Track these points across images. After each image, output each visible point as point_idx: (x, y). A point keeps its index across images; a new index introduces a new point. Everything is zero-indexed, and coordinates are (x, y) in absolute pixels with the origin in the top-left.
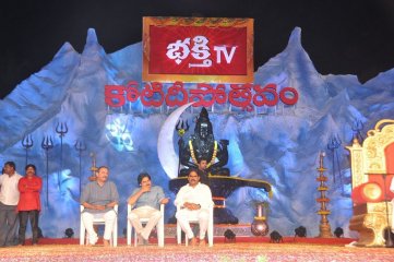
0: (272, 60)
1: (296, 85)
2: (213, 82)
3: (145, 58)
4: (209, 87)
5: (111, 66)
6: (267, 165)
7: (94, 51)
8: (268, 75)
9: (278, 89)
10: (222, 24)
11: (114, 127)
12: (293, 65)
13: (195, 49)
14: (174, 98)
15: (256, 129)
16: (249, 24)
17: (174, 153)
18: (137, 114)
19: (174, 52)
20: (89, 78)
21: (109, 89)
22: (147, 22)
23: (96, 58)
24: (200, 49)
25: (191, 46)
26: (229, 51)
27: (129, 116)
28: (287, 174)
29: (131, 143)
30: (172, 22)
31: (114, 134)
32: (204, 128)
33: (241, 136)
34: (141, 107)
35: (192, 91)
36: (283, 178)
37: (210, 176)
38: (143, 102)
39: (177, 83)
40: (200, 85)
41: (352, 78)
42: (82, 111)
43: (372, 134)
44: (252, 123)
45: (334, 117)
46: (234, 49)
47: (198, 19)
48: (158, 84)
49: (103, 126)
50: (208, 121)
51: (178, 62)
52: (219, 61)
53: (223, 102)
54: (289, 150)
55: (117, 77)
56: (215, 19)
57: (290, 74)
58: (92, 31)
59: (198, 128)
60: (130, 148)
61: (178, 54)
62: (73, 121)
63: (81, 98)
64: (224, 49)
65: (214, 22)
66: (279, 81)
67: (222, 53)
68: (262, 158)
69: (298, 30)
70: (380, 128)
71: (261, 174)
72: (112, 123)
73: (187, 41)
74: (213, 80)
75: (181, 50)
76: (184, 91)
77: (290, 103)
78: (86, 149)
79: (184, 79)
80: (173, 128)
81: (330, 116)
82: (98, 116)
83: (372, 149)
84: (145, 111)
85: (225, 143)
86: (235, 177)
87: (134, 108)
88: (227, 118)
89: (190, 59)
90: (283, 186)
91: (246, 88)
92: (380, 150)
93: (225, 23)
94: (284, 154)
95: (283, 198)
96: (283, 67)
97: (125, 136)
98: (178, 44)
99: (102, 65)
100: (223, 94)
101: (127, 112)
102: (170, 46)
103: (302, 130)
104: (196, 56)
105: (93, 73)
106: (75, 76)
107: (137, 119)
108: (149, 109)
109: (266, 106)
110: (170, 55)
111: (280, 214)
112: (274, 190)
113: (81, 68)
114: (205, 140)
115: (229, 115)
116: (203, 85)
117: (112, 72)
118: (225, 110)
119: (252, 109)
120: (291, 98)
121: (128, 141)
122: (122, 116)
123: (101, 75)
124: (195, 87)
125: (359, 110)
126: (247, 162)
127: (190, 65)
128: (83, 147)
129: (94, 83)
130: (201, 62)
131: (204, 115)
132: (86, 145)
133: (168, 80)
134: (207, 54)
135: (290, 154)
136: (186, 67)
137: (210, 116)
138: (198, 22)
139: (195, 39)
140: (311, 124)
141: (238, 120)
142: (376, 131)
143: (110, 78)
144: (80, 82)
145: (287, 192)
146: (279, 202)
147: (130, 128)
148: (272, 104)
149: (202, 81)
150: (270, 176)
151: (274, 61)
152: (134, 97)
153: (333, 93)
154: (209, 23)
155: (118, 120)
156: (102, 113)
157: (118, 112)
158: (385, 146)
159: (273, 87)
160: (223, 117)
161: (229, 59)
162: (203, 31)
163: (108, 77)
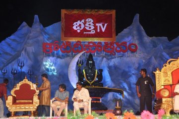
0: (125, 30)
1: (137, 42)
2: (96, 41)
3: (62, 29)
4: (94, 43)
5: (46, 33)
6: (122, 82)
7: (37, 26)
8: (123, 37)
9: (128, 44)
10: (100, 13)
11: (47, 63)
12: (135, 32)
13: (87, 25)
14: (76, 49)
15: (117, 64)
16: (113, 12)
17: (76, 76)
18: (58, 57)
19: (77, 26)
20: (35, 39)
21: (45, 45)
22: (63, 12)
23: (38, 29)
24: (89, 25)
25: (85, 24)
26: (103, 26)
27: (55, 58)
28: (132, 86)
29: (56, 71)
30: (76, 12)
31: (47, 67)
32: (91, 64)
33: (109, 68)
34: (61, 53)
35: (85, 45)
36: (130, 88)
37: (93, 87)
38: (61, 50)
39: (78, 42)
40: (89, 43)
42: (32, 56)
43: (166, 66)
44: (115, 61)
46: (106, 25)
47: (88, 10)
48: (69, 42)
49: (42, 63)
51: (79, 31)
52: (99, 31)
53: (100, 51)
54: (133, 74)
55: (48, 39)
56: (96, 10)
57: (133, 37)
58: (36, 16)
59: (88, 63)
60: (55, 74)
61: (78, 28)
62: (27, 61)
63: (31, 49)
64: (101, 25)
65: (96, 12)
66: (128, 40)
67: (100, 27)
68: (120, 78)
69: (138, 16)
70: (169, 63)
71: (119, 85)
72: (46, 61)
73: (83, 21)
74: (96, 40)
75: (80, 25)
76: (81, 46)
77: (134, 51)
78: (33, 74)
79: (81, 40)
80: (76, 64)
81: (153, 57)
82: (39, 58)
83: (165, 73)
84: (62, 56)
85: (101, 71)
86: (106, 87)
87: (57, 54)
88: (103, 58)
89: (85, 30)
90: (130, 92)
91: (112, 44)
92: (169, 73)
93: (102, 12)
94: (131, 76)
95: (130, 98)
96: (130, 33)
97: (53, 68)
98: (79, 22)
99: (41, 33)
100: (101, 47)
101: (53, 56)
102: (75, 23)
103: (139, 64)
104: (88, 29)
105: (37, 37)
106: (28, 38)
107: (59, 59)
108: (64, 54)
109: (122, 53)
110: (74, 28)
111: (129, 106)
112: (125, 93)
113: (31, 35)
115: (103, 57)
116: (91, 42)
117: (46, 36)
118: (102, 55)
119: (115, 54)
120: (134, 48)
121: (54, 70)
122: (51, 58)
123: (41, 38)
124: (87, 44)
125: (168, 54)
126: (112, 80)
127: (85, 33)
128: (32, 73)
129: (37, 42)
130: (90, 31)
131: (91, 57)
132: (33, 73)
133: (74, 40)
134: (93, 27)
135: (134, 76)
136: (83, 34)
137: (94, 58)
138: (88, 12)
139: (87, 20)
140: (144, 61)
141: (108, 59)
142: (167, 64)
143: (46, 40)
144: (30, 41)
145: (132, 94)
146: (128, 100)
147: (55, 64)
148: (124, 52)
150: (124, 87)
152: (57, 49)
153: (155, 46)
154: (93, 12)
155: (49, 60)
156: (42, 56)
157: (49, 56)
158: (171, 71)
159: (125, 43)
160: (101, 58)
161: (103, 30)
162: (91, 16)
163: (44, 39)
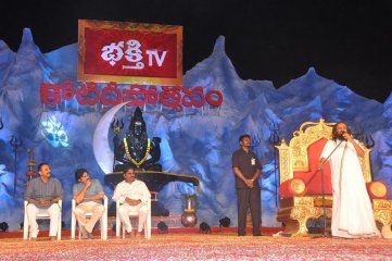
0: (199, 64)
1: (220, 88)
2: (145, 83)
3: (80, 57)
4: (142, 88)
5: (47, 65)
6: (195, 162)
7: (29, 50)
8: (196, 78)
9: (205, 91)
10: (153, 30)
11: (49, 124)
12: (217, 70)
13: (129, 51)
14: (108, 97)
15: (184, 128)
16: (179, 31)
17: (108, 149)
18: (72, 111)
19: (109, 54)
20: (25, 76)
21: (44, 87)
22: (83, 24)
23: (32, 57)
24: (134, 52)
25: (124, 49)
26: (160, 55)
27: (65, 113)
28: (213, 169)
29: (67, 140)
30: (107, 25)
31: (50, 131)
32: (138, 127)
33: (171, 134)
34: (76, 105)
35: (125, 91)
36: (209, 173)
37: (144, 171)
38: (78, 101)
39: (112, 83)
40: (133, 86)
41: (268, 83)
42: (18, 108)
43: (297, 135)
44: (181, 123)
45: (254, 118)
46: (165, 53)
47: (132, 24)
48: (93, 83)
49: (39, 123)
50: (142, 120)
51: (112, 63)
52: (151, 64)
53: (154, 102)
54: (214, 147)
55: (52, 76)
56: (147, 25)
57: (215, 78)
58: (27, 31)
59: (132, 126)
60: (65, 144)
61: (112, 56)
62: (8, 118)
63: (17, 95)
64: (155, 53)
65: (146, 28)
66: (205, 83)
67: (154, 56)
68: (190, 154)
69: (222, 39)
70: (304, 129)
71: (189, 169)
72: (48, 120)
73: (121, 44)
74: (145, 82)
75: (115, 52)
76: (117, 91)
77: (215, 105)
78: (20, 145)
79: (118, 80)
80: (108, 125)
81: (250, 118)
82: (34, 113)
83: (297, 148)
84: (80, 110)
85: (158, 140)
86: (166, 172)
87: (69, 106)
88: (158, 118)
89: (124, 61)
90: (207, 180)
91: (176, 89)
92: (304, 149)
93: (157, 29)
94: (210, 151)
95: (208, 192)
96: (208, 72)
97: (60, 133)
98: (113, 47)
99: (37, 64)
100: (155, 95)
101: (62, 110)
102: (105, 48)
103: (225, 129)
104: (129, 59)
105: (29, 72)
106: (10, 74)
107: (73, 117)
108: (83, 107)
109: (193, 107)
110: (104, 56)
111: (206, 206)
112: (201, 184)
113: (17, 66)
114: (139, 137)
115: (160, 114)
116: (136, 86)
117: (48, 71)
118: (156, 110)
119: (181, 110)
120: (216, 99)
121: (63, 137)
122: (57, 113)
123: (37, 74)
124: (128, 88)
125: (275, 112)
126: (176, 158)
127: (124, 67)
128: (18, 143)
129: (30, 81)
130: (134, 64)
131: (138, 114)
132: (22, 142)
133: (103, 81)
134: (140, 57)
135: (215, 151)
136: (120, 69)
137: (143, 115)
138: (131, 27)
139: (129, 43)
140: (233, 123)
141: (169, 119)
142: (300, 132)
143: (46, 76)
144: (15, 80)
145: (213, 186)
146: (205, 195)
147: (66, 125)
148: (199, 105)
149: (135, 83)
150: (197, 172)
151: (201, 66)
152: (69, 96)
153: (252, 96)
154: (142, 28)
155: (54, 117)
156: (38, 110)
157: (53, 109)
158: (307, 145)
159: (200, 89)
160: (155, 116)
161: (160, 63)
162: (135, 36)
163: (44, 75)
